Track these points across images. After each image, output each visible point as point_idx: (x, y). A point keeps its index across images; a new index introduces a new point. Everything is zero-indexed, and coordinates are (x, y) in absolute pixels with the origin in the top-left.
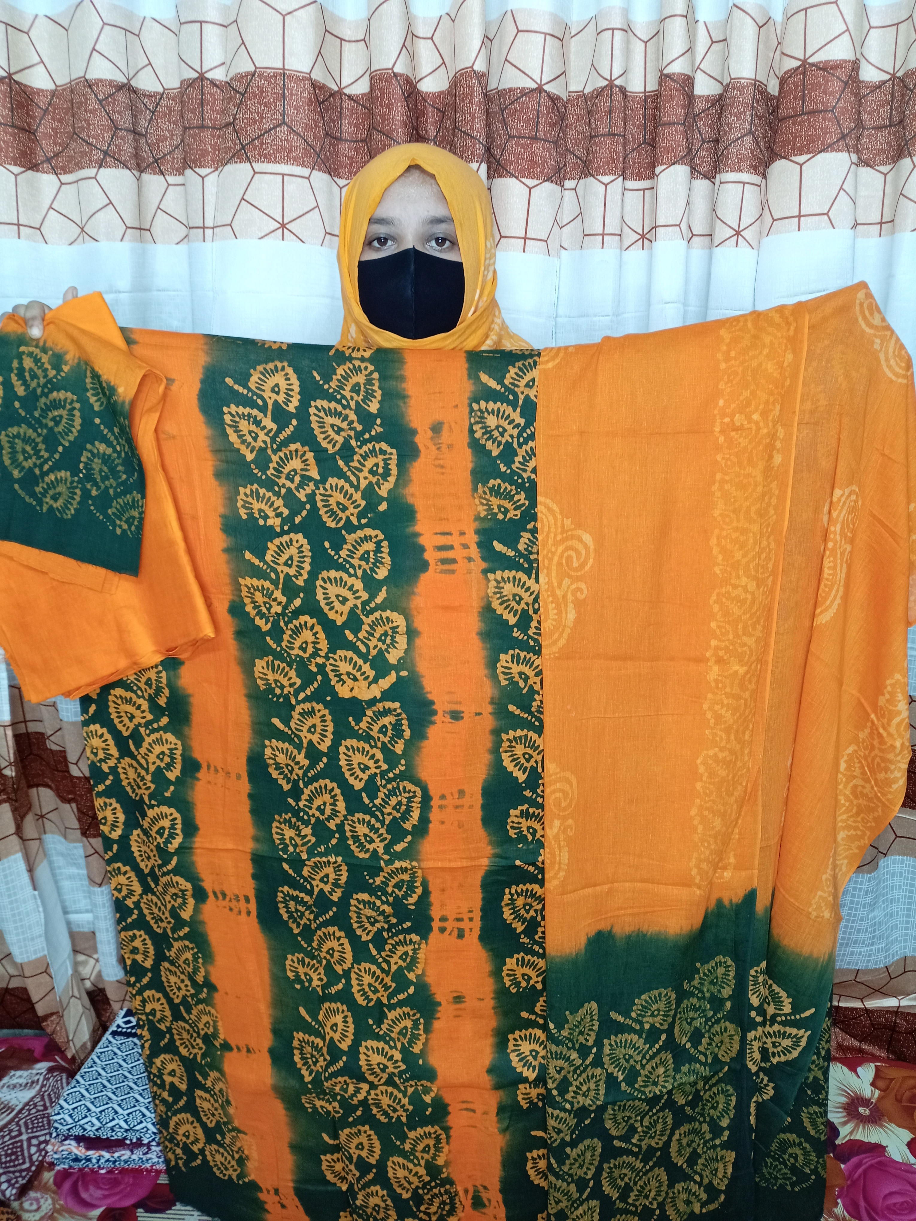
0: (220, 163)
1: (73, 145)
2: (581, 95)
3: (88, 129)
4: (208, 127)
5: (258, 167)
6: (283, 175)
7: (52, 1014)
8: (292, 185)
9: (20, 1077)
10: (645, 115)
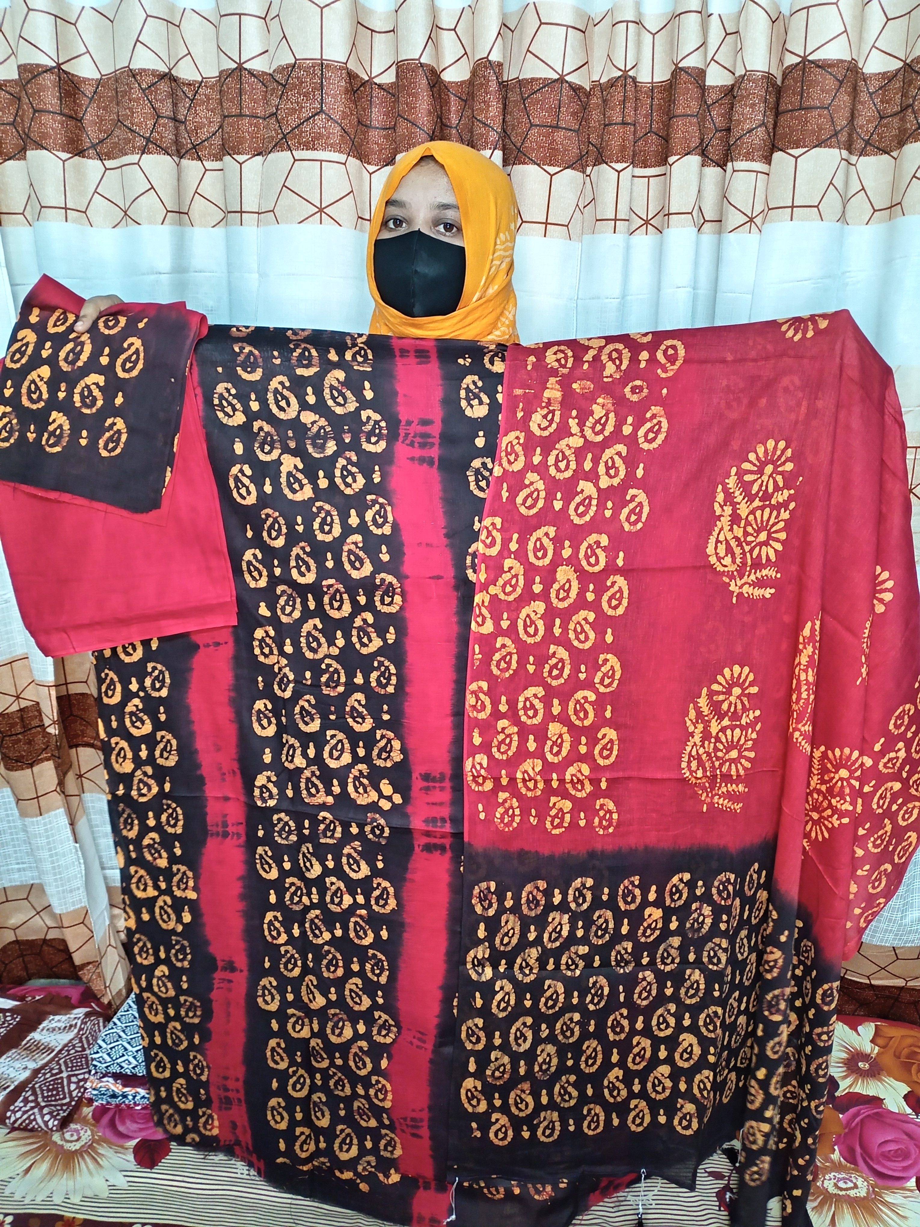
1: (117, 132)
2: (598, 85)
3: (132, 117)
4: (248, 116)
5: (298, 154)
6: (321, 161)
7: (89, 963)
8: (329, 171)
9: (59, 1021)
10: (651, 105)
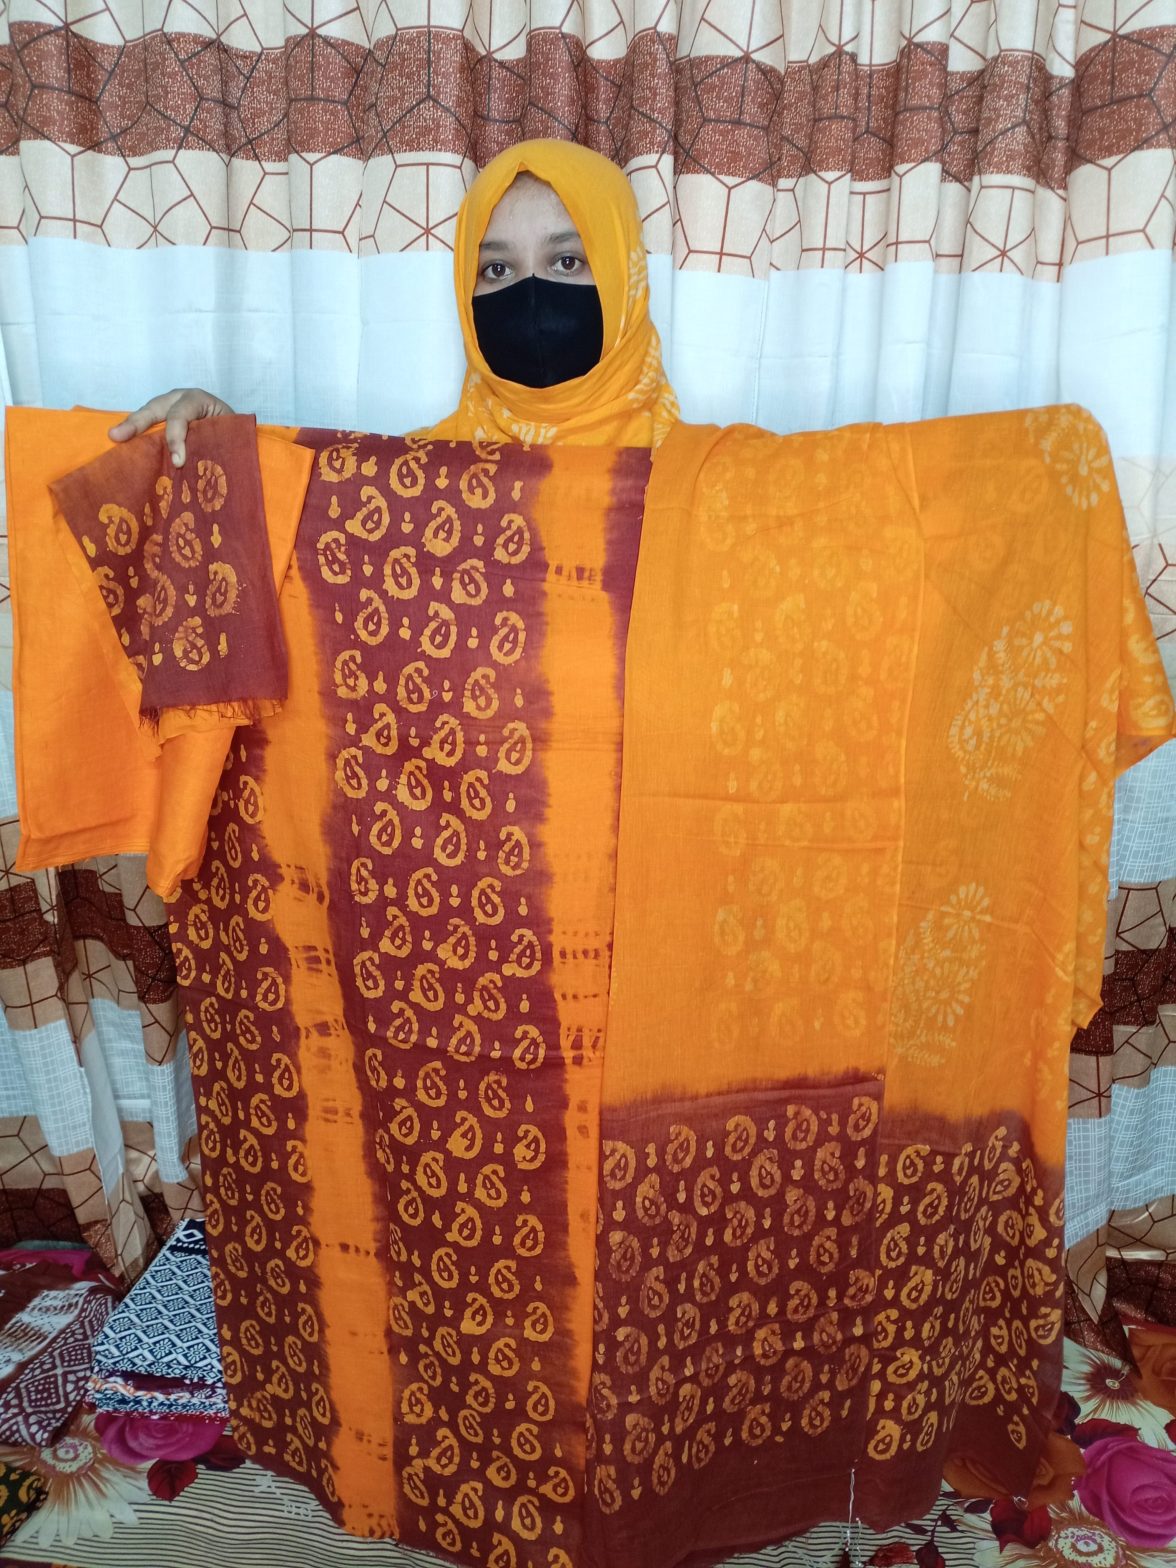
0: (331, 149)
1: (145, 118)
2: (804, 66)
3: (166, 98)
4: (320, 100)
5: (402, 158)
6: (428, 165)
7: (96, 1222)
8: (438, 176)
9: (55, 1298)
10: (869, 96)
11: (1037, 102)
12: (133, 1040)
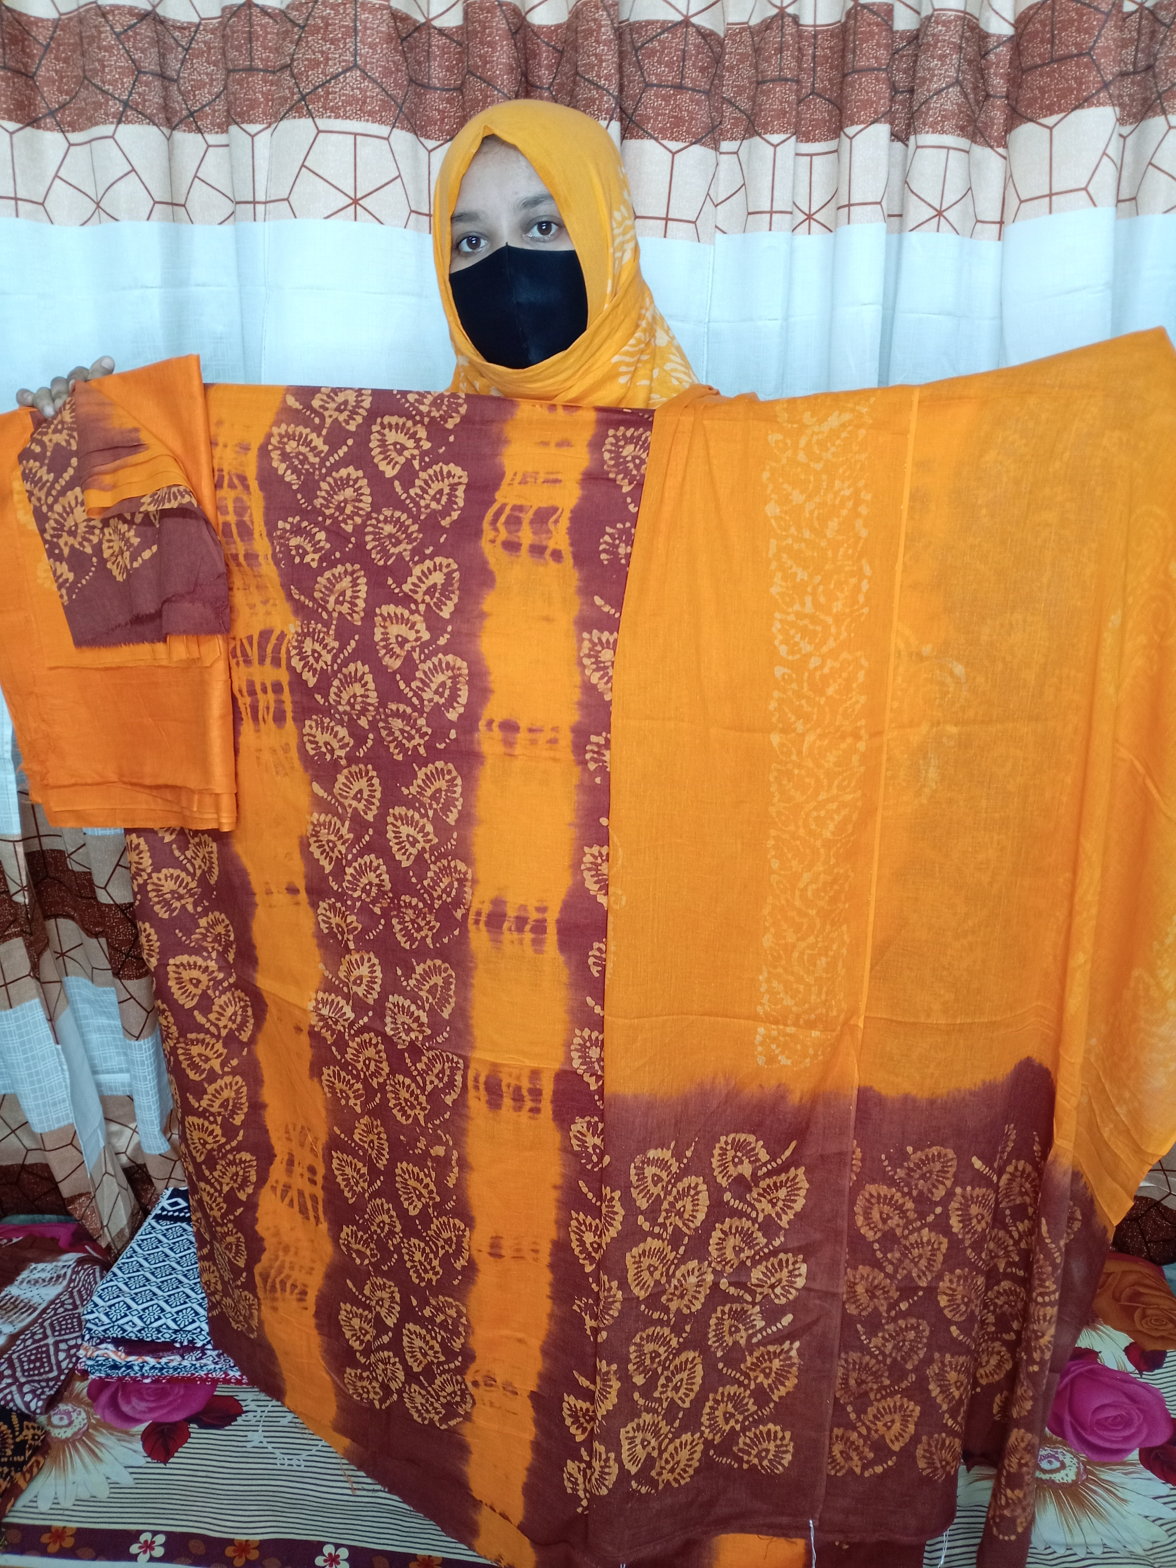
0: (275, 117)
1: (83, 93)
2: (745, 28)
3: (103, 71)
5: (323, 123)
6: (356, 134)
7: (81, 1195)
8: (367, 147)
9: (43, 1270)
10: (814, 57)
11: (970, 62)
12: (109, 1016)
